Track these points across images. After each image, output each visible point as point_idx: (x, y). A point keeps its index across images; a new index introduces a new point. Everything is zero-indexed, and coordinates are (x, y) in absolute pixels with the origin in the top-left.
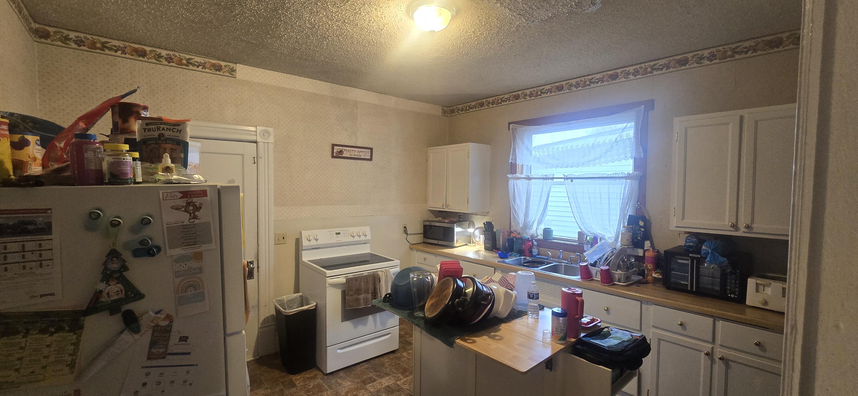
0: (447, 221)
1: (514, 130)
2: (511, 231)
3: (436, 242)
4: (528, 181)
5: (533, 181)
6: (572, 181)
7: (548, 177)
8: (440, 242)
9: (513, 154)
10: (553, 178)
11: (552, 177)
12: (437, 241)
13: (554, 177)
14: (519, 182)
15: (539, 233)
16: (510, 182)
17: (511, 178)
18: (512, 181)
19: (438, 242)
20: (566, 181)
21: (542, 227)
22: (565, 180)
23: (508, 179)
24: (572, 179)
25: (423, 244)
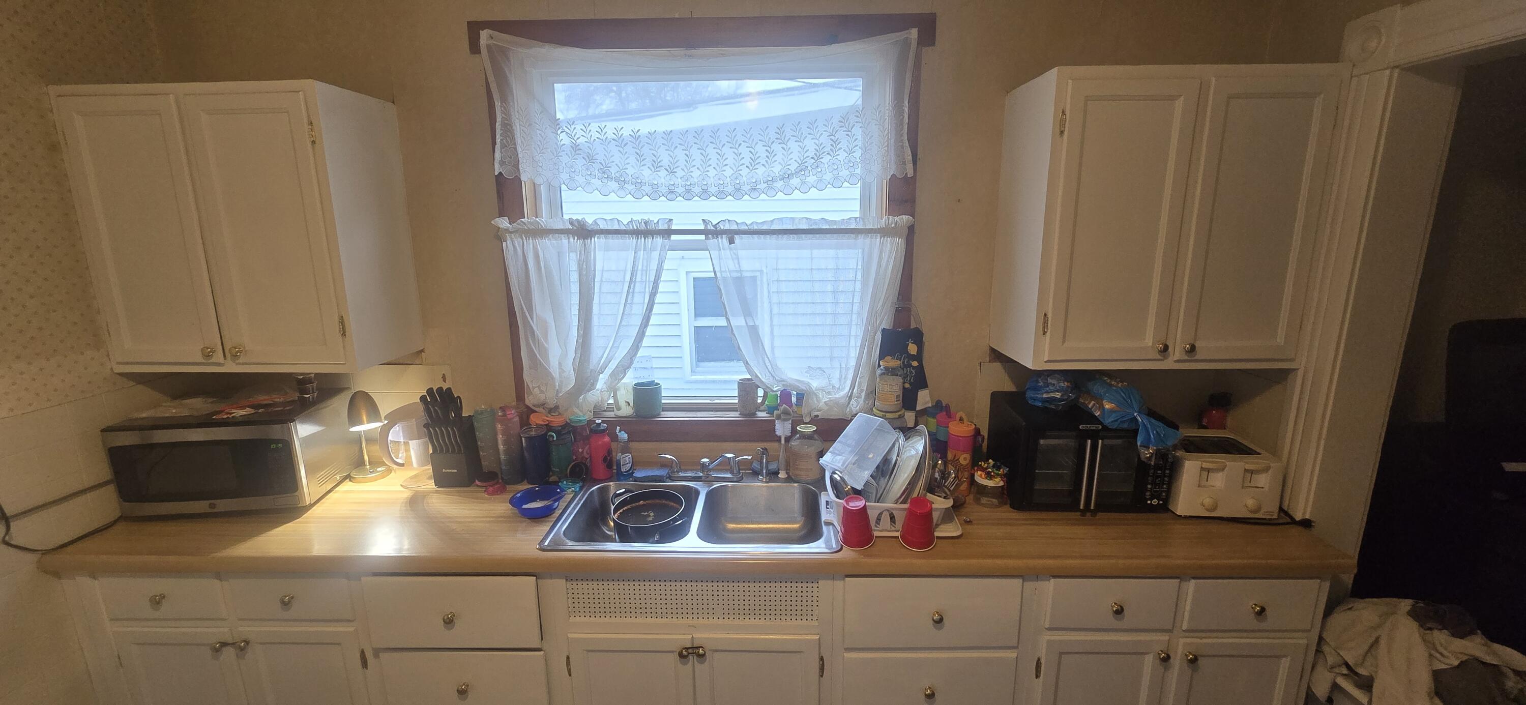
0: (242, 412)
1: (498, 56)
2: (528, 407)
3: (201, 506)
4: (577, 243)
5: (598, 241)
6: (731, 241)
7: (652, 227)
8: (223, 505)
9: (503, 146)
10: (668, 233)
11: (666, 227)
12: (207, 502)
13: (674, 227)
14: (547, 246)
15: (622, 403)
16: (508, 245)
17: (511, 233)
18: (518, 242)
19: (212, 506)
20: (712, 242)
21: (630, 379)
22: (707, 238)
23: (499, 236)
24: (731, 235)
25: (119, 527)
